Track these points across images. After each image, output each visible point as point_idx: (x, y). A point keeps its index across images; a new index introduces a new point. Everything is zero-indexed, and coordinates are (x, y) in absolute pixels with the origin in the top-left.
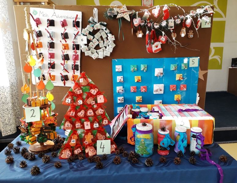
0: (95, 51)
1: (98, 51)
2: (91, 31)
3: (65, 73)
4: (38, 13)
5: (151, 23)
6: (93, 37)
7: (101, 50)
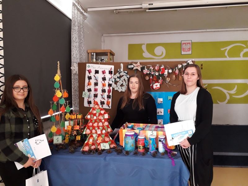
0: (121, 87)
1: (122, 87)
2: (119, 76)
3: (103, 100)
4: (91, 66)
5: (154, 72)
6: (119, 80)
7: (124, 87)
